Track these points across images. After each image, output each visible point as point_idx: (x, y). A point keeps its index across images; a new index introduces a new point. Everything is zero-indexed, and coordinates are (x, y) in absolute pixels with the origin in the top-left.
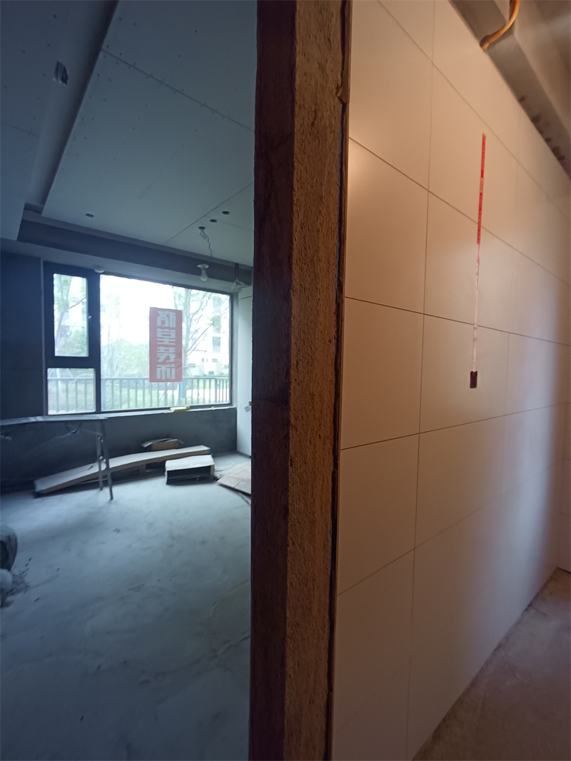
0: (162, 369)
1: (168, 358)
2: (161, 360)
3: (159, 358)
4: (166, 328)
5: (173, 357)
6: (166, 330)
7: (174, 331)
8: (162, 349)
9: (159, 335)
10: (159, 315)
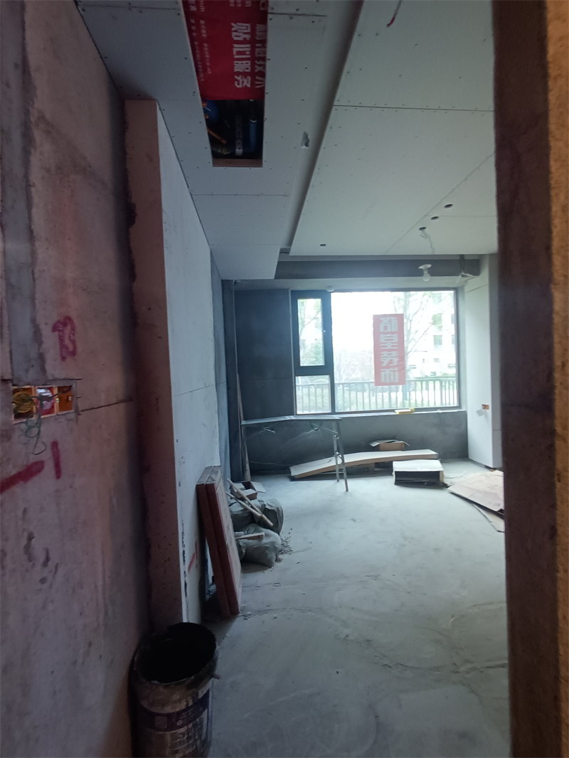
0: (385, 373)
1: (391, 362)
2: (384, 365)
3: (383, 362)
4: (389, 333)
5: (395, 360)
6: (389, 335)
7: (396, 335)
8: (385, 353)
9: (382, 340)
10: (382, 321)
